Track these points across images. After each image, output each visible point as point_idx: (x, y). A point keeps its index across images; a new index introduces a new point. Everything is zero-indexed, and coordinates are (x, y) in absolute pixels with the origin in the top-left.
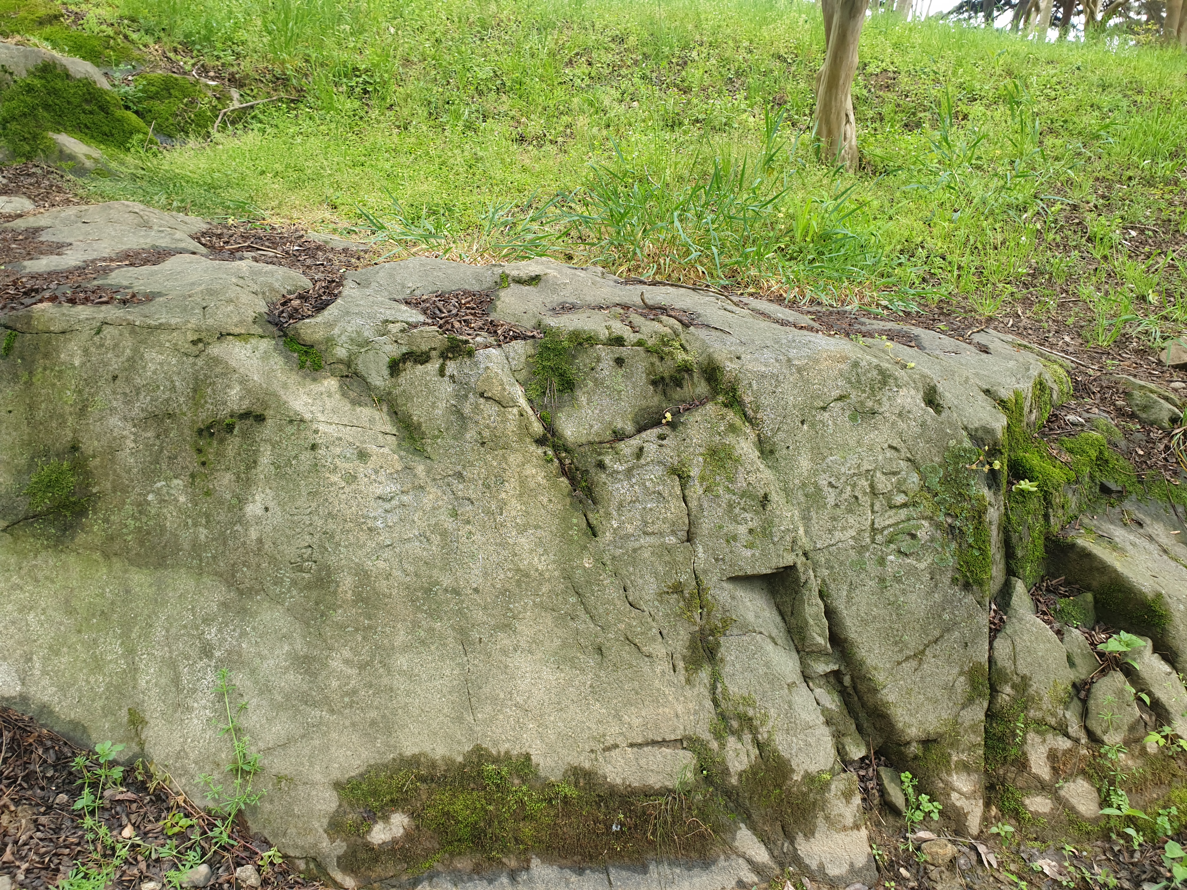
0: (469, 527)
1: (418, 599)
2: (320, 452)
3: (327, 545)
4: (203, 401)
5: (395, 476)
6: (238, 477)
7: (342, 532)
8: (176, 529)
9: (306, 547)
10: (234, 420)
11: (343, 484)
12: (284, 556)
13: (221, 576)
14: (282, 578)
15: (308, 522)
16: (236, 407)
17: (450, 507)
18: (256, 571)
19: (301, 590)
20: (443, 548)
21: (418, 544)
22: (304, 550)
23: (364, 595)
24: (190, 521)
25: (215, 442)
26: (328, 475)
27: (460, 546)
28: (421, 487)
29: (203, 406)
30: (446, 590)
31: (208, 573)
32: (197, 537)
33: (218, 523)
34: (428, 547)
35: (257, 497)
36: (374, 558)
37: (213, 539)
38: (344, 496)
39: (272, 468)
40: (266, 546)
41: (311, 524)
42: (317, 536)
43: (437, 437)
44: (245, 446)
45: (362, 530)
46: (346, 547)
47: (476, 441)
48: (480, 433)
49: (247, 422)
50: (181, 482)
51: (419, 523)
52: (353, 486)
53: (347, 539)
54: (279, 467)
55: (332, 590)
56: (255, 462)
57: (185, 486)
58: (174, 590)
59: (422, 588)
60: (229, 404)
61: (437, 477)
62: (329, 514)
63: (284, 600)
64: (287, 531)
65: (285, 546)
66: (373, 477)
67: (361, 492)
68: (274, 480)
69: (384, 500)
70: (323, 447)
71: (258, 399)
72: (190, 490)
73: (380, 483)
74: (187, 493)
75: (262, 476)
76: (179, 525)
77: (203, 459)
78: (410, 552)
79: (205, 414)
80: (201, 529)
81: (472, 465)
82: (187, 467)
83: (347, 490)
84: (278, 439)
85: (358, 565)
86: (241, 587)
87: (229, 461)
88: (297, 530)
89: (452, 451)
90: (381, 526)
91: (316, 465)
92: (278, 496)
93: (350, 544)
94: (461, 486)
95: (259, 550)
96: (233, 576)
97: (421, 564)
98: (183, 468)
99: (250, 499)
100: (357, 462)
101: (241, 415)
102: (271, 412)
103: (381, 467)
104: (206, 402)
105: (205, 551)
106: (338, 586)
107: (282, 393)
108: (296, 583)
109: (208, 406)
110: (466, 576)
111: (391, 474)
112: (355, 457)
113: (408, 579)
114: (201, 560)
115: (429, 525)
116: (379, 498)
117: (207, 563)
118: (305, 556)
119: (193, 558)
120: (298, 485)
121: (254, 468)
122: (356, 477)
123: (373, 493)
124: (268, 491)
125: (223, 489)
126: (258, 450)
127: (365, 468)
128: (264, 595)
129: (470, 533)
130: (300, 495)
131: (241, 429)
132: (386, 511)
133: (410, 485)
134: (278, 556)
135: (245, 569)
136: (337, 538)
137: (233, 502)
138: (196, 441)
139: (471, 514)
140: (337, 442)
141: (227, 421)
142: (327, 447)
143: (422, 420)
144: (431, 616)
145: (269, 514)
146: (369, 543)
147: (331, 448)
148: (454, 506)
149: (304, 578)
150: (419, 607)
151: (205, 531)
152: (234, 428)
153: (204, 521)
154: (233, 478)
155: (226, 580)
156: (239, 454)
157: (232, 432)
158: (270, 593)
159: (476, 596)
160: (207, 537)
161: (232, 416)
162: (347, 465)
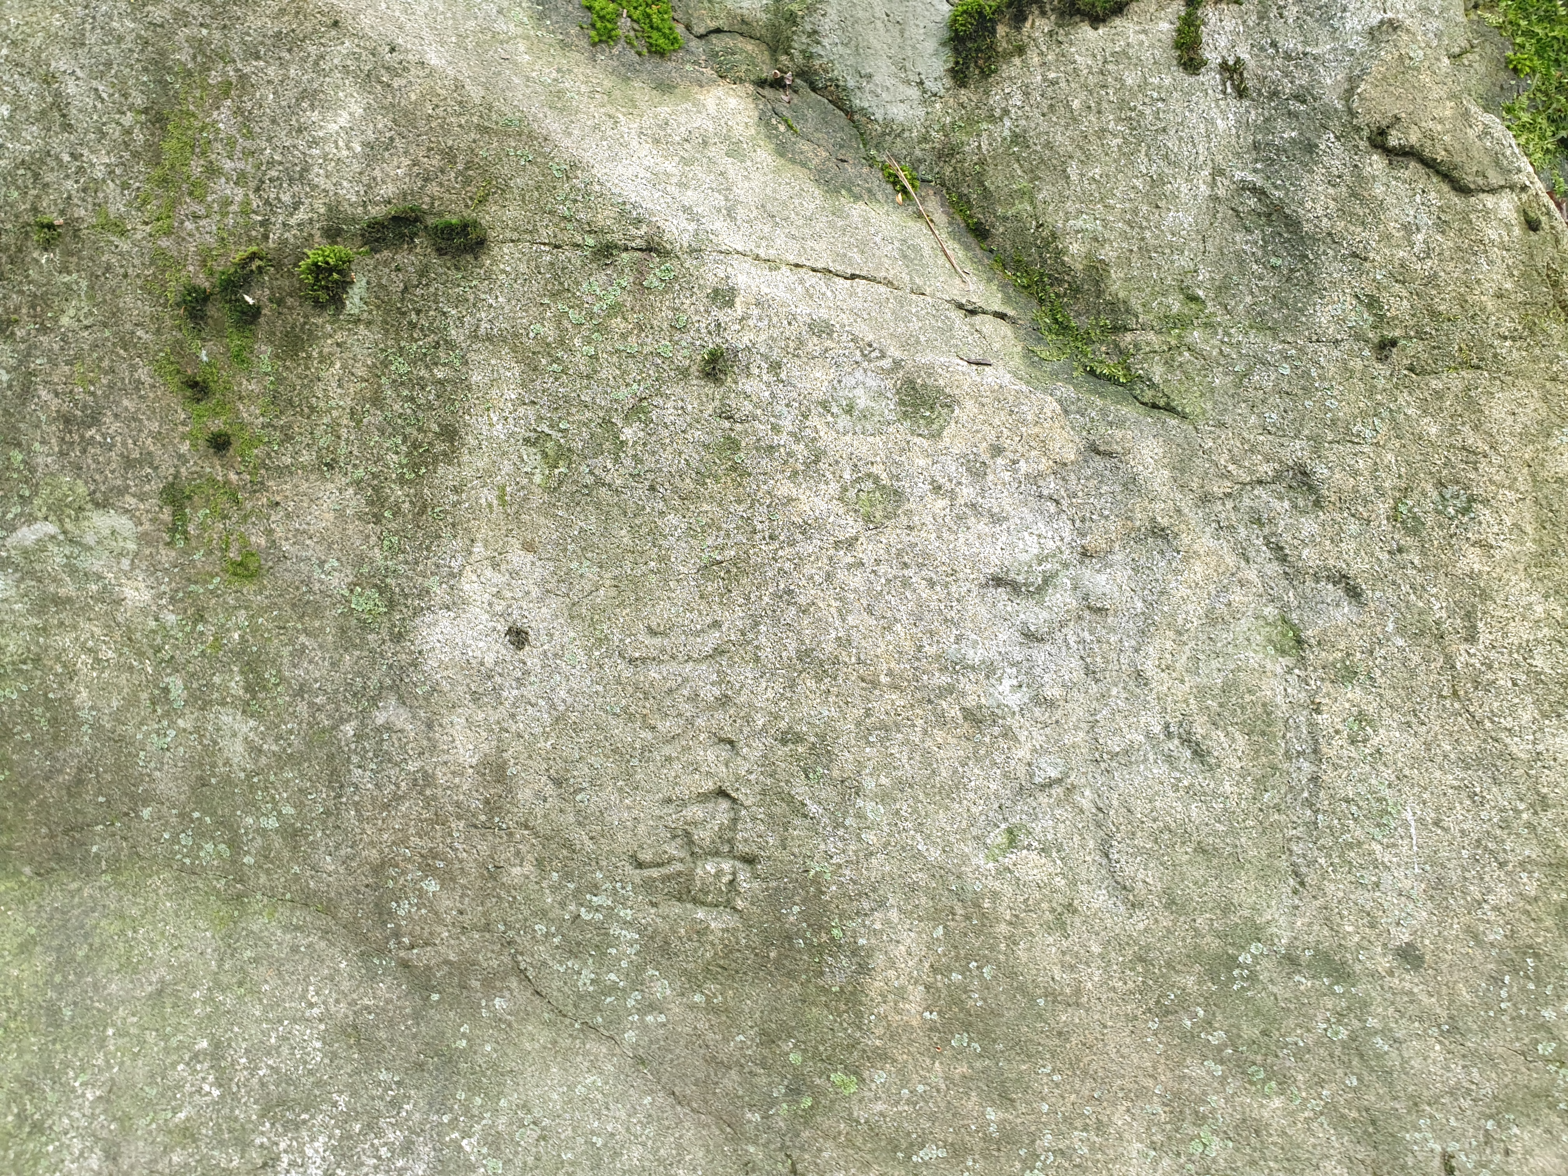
0: (1354, 693)
1: (1184, 1003)
2: (749, 385)
3: (800, 790)
4: (196, 167)
5: (1051, 486)
6: (377, 500)
7: (864, 734)
8: (118, 717)
9: (703, 798)
10: (342, 249)
11: (852, 526)
12: (608, 833)
13: (329, 909)
14: (601, 928)
15: (710, 693)
16: (350, 193)
17: (1270, 611)
18: (483, 896)
19: (693, 982)
20: (1261, 785)
21: (1160, 770)
22: (695, 811)
23: (975, 1001)
24: (176, 684)
25: (265, 351)
26: (785, 489)
27: (1329, 776)
28: (1158, 532)
29: (198, 190)
30: (1291, 961)
31: (270, 893)
32: (212, 750)
33: (302, 691)
34: (1203, 781)
35: (469, 585)
36: (997, 837)
37: (282, 760)
38: (857, 580)
39: (532, 457)
40: (525, 795)
41: (724, 701)
42: (754, 750)
43: (1181, 322)
44: (400, 366)
45: (942, 720)
46: (884, 797)
47: (1359, 337)
48: (1372, 303)
49: (403, 258)
50: (124, 524)
51: (1161, 682)
52: (893, 536)
53: (887, 765)
54: (564, 453)
55: (835, 982)
56: (450, 433)
57: (143, 539)
58: (128, 967)
59: (1196, 955)
60: (317, 176)
61: (1218, 488)
62: (804, 655)
63: (616, 1020)
64: (620, 731)
65: (610, 794)
66: (967, 493)
67: (925, 559)
68: (547, 510)
69: (1015, 588)
70: (758, 366)
71: (450, 156)
72: (166, 556)
73: (996, 519)
74: (153, 569)
75: (487, 496)
76: (132, 701)
77: (217, 425)
78: (1140, 808)
79: (210, 225)
80: (228, 718)
81: (1349, 438)
82: (148, 458)
83: (867, 550)
84: (549, 331)
85: (939, 872)
86: (419, 957)
87: (333, 428)
88: (665, 726)
89: (1262, 378)
90: (1014, 700)
91: (733, 445)
92: (567, 578)
93: (901, 784)
94: (1309, 526)
95: (492, 807)
96: (382, 913)
97: (1183, 853)
98: (129, 463)
99: (439, 592)
100: (901, 431)
101: (376, 226)
102: (513, 213)
103: (997, 450)
104: (213, 171)
105: (252, 807)
106: (864, 969)
107: (552, 125)
108: (665, 949)
109: (223, 188)
110: (1362, 897)
111: (1035, 478)
112: (888, 408)
113: (1140, 921)
114: (234, 843)
115: (1202, 692)
116: (998, 581)
117: (265, 854)
118: (704, 836)
119: (201, 834)
120: (655, 533)
121: (449, 457)
122: (898, 495)
123: (974, 562)
124: (518, 557)
125: (313, 550)
126: (462, 383)
127: (934, 457)
128: (523, 996)
129: (1361, 717)
130: (665, 573)
131: (378, 289)
132: (1030, 637)
133: (1115, 526)
134: (581, 837)
135: (432, 886)
136: (846, 760)
137: (359, 604)
138: (178, 347)
139: (1358, 639)
140: (813, 345)
141: (313, 255)
142: (775, 367)
143: (1107, 253)
144: (1241, 1066)
145: (531, 656)
146: (975, 774)
147: (791, 369)
148: (1285, 608)
149: (702, 932)
150: (1189, 1038)
151: (246, 727)
152: (346, 284)
153: (236, 685)
154: (354, 501)
155: (352, 928)
156: (377, 401)
157: (337, 302)
158: (553, 987)
159: (1408, 981)
160: (255, 751)
161: (333, 234)
162: (863, 446)
